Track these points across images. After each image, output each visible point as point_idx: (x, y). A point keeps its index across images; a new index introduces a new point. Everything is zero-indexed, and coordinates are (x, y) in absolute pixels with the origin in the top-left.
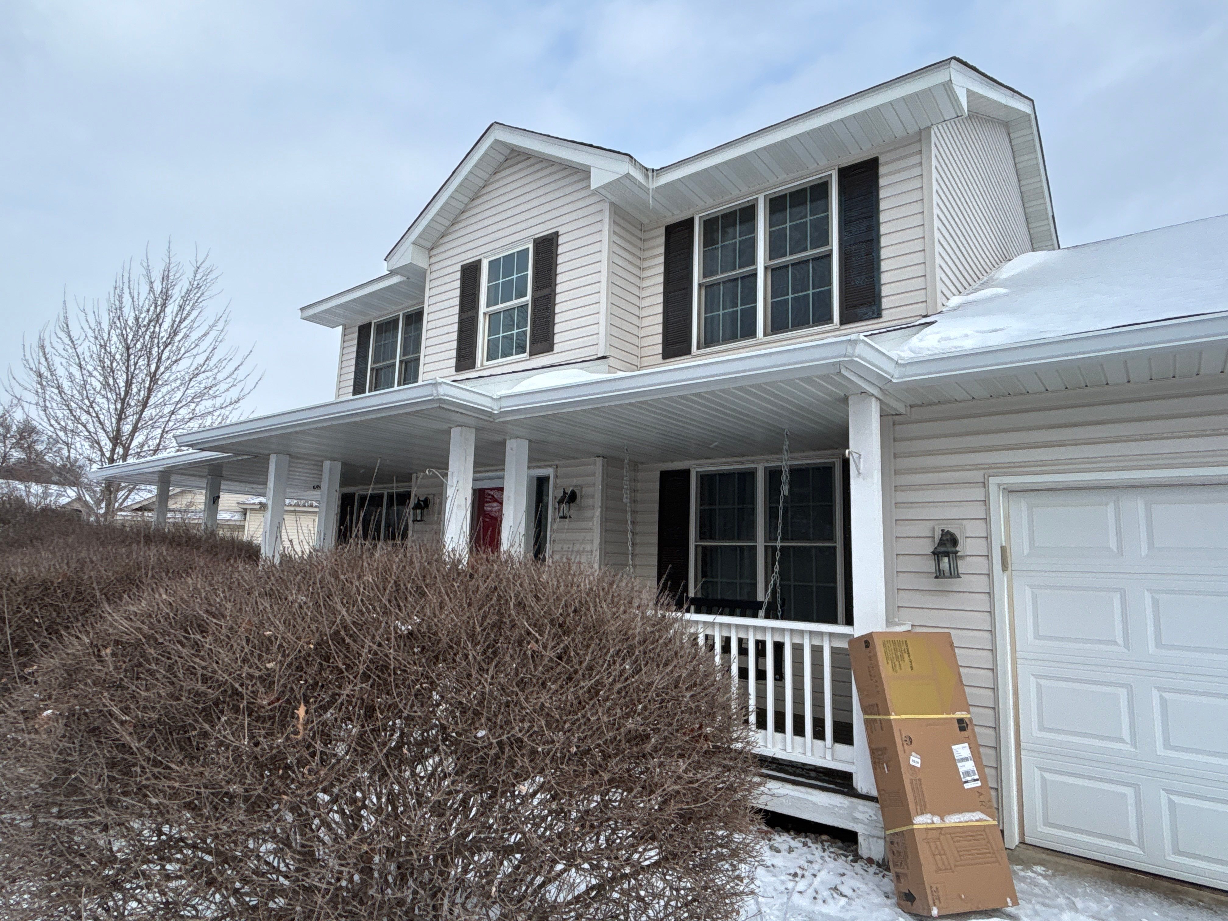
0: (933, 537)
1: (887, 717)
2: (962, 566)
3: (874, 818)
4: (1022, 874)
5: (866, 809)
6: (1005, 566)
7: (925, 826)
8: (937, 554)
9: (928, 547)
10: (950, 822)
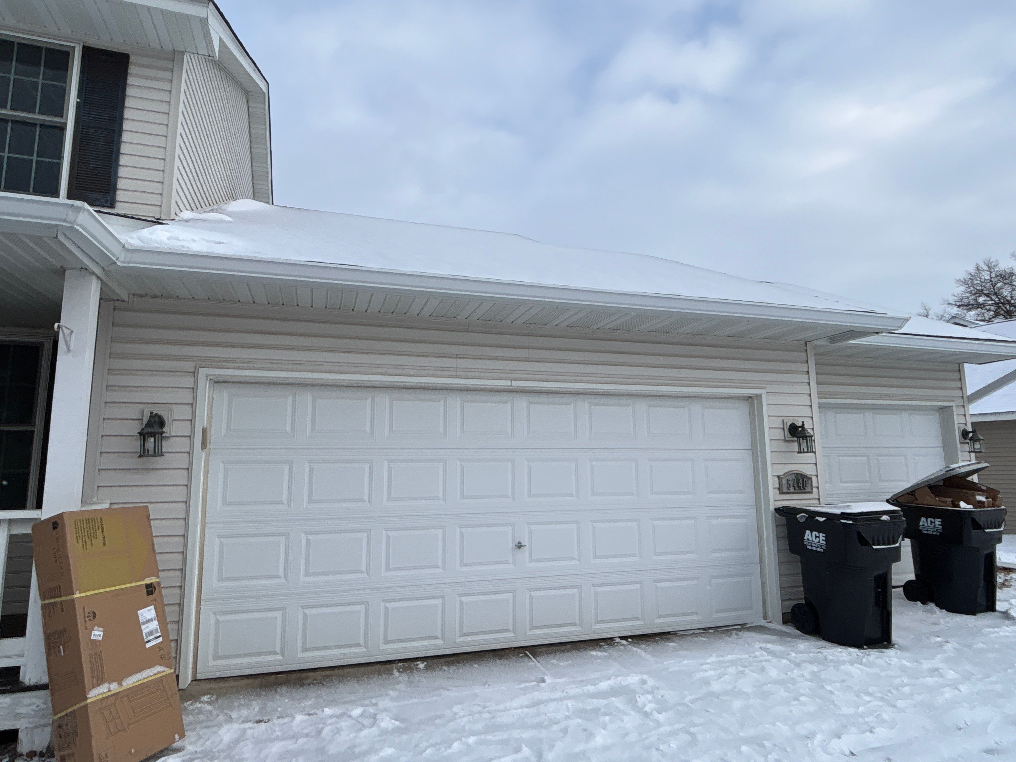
0: (142, 419)
1: (70, 597)
2: (166, 446)
3: (43, 706)
4: (191, 708)
5: (33, 700)
6: (204, 446)
7: (100, 697)
8: (143, 435)
9: (135, 428)
10: (128, 685)
